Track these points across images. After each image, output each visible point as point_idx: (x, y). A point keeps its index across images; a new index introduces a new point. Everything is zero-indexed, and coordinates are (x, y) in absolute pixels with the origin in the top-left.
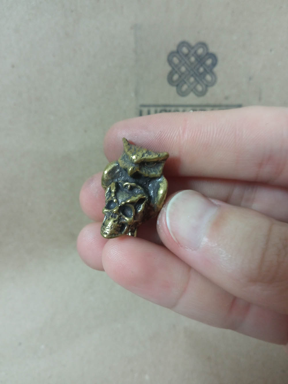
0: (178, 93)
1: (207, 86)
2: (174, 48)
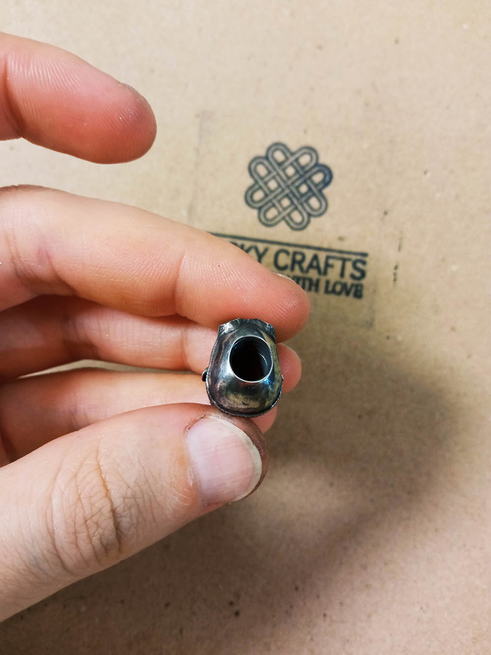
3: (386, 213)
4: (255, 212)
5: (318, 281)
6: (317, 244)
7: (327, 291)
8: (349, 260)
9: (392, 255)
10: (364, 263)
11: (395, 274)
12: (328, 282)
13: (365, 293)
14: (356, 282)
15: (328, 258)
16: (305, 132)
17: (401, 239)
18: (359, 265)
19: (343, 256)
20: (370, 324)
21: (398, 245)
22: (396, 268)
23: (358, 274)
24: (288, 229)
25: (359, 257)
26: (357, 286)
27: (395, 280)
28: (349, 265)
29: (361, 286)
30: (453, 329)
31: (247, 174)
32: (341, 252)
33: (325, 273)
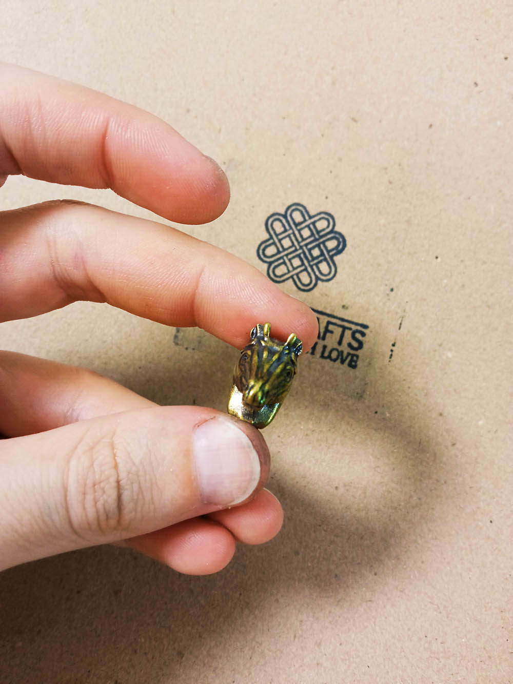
3: (392, 290)
4: (265, 266)
5: (316, 344)
6: (320, 309)
7: (322, 356)
8: (350, 329)
9: (392, 332)
10: (363, 334)
11: (392, 351)
12: (325, 347)
13: (359, 363)
14: (352, 352)
15: (329, 323)
16: (327, 198)
17: (403, 318)
18: (358, 336)
19: (344, 325)
20: (360, 396)
21: (400, 322)
22: (394, 345)
23: (355, 344)
24: (295, 288)
25: (359, 328)
26: (353, 355)
27: (391, 355)
28: (348, 334)
29: (357, 357)
30: (441, 415)
31: (264, 227)
32: (343, 320)
33: (324, 338)
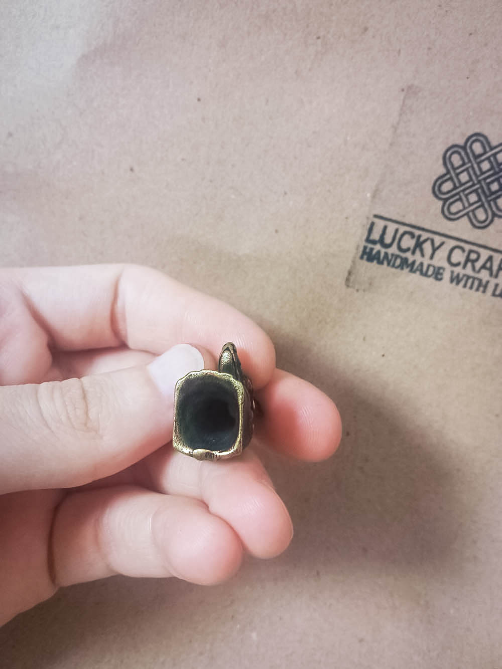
0: (443, 211)
1: (494, 215)
2: (461, 142)
